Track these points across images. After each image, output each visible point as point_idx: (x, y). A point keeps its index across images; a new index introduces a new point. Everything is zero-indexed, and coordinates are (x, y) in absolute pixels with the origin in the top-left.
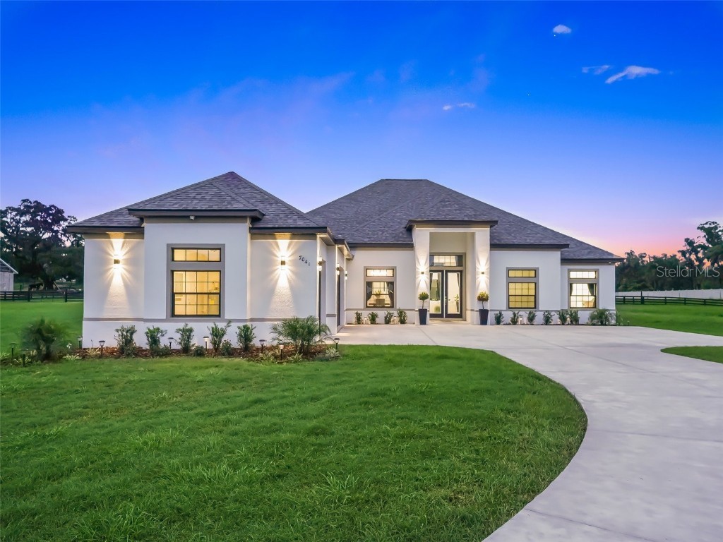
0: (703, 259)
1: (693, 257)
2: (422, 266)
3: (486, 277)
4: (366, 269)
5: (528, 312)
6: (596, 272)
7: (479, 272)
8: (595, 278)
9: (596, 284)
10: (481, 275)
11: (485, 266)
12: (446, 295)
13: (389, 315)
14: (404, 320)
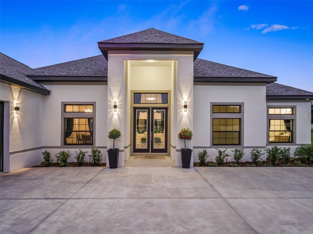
2: (115, 98)
3: (189, 111)
4: (65, 105)
5: (234, 149)
6: (292, 108)
7: (181, 105)
8: (293, 114)
9: (293, 120)
10: (183, 109)
11: (188, 98)
12: (152, 131)
13: (81, 155)
14: (98, 160)
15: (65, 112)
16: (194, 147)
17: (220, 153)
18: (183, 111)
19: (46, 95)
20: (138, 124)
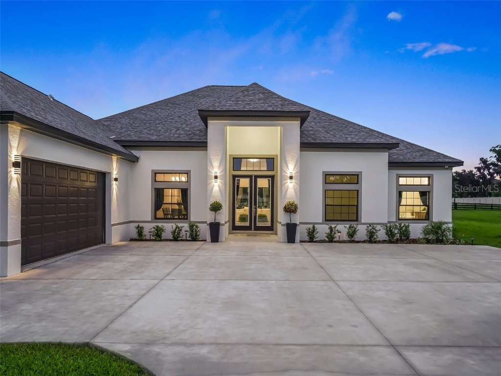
0: (494, 173)
1: (486, 172)
2: (216, 168)
3: (295, 182)
4: (155, 173)
5: (348, 226)
6: (429, 178)
7: (286, 176)
8: (429, 185)
9: (429, 192)
10: (289, 180)
11: (294, 168)
12: (255, 204)
13: (177, 229)
14: (196, 235)
15: (156, 181)
16: (301, 223)
17: (331, 228)
18: (289, 183)
19: (134, 162)
20: (237, 195)
